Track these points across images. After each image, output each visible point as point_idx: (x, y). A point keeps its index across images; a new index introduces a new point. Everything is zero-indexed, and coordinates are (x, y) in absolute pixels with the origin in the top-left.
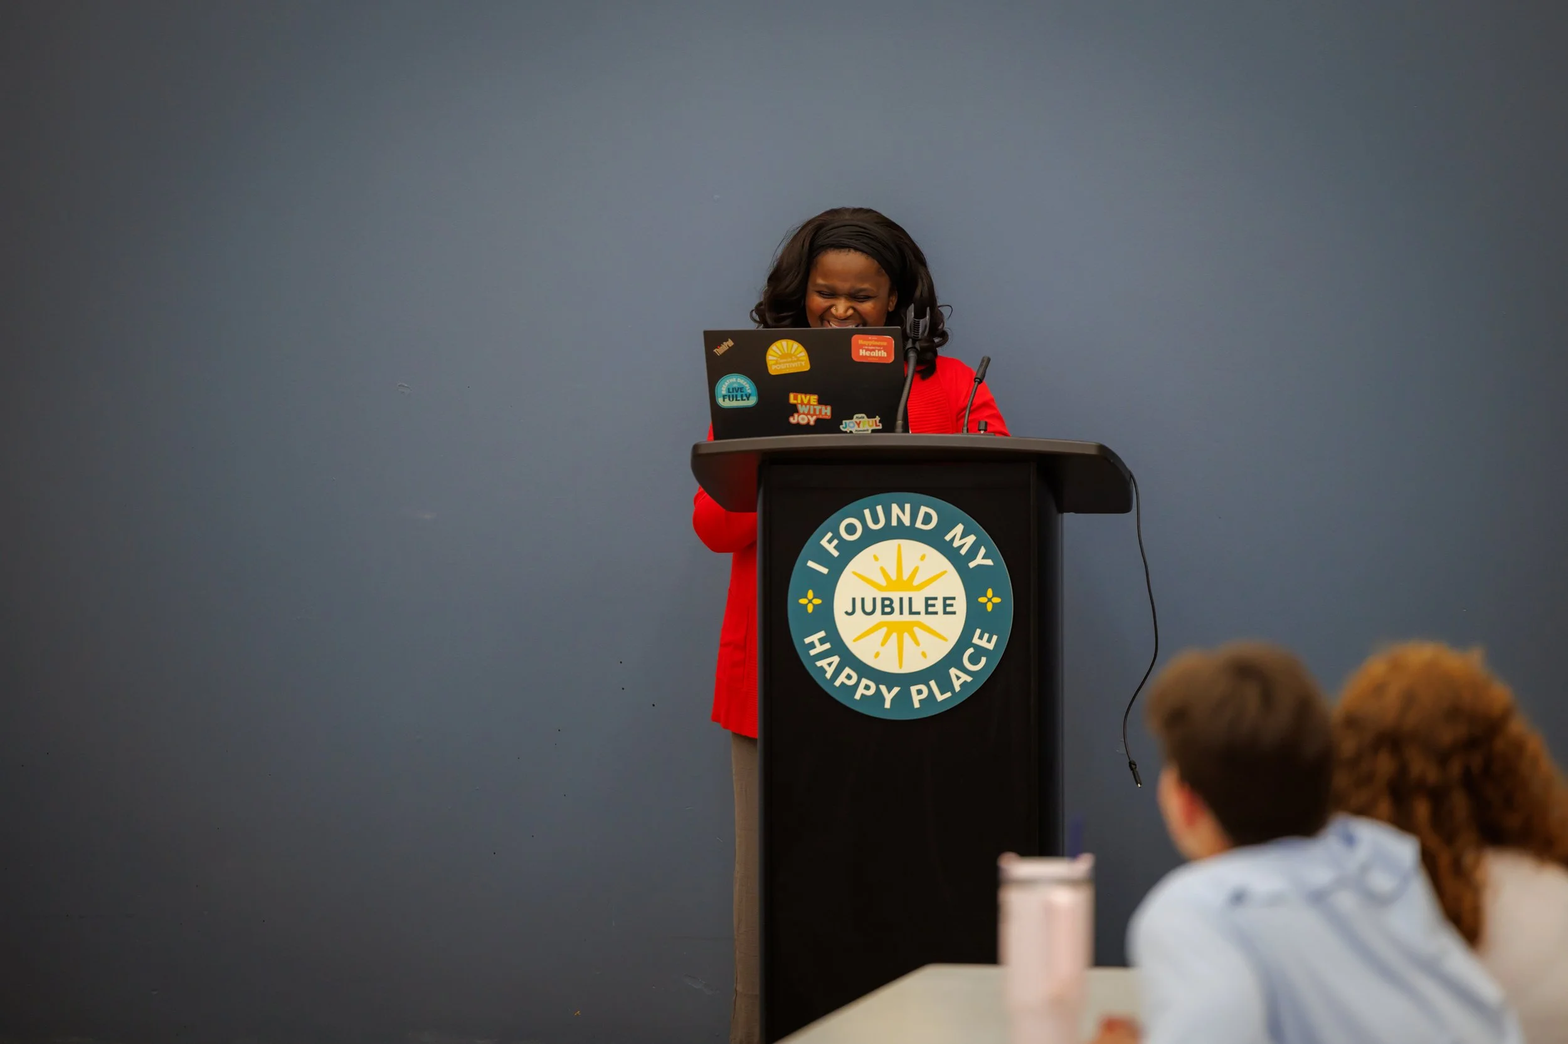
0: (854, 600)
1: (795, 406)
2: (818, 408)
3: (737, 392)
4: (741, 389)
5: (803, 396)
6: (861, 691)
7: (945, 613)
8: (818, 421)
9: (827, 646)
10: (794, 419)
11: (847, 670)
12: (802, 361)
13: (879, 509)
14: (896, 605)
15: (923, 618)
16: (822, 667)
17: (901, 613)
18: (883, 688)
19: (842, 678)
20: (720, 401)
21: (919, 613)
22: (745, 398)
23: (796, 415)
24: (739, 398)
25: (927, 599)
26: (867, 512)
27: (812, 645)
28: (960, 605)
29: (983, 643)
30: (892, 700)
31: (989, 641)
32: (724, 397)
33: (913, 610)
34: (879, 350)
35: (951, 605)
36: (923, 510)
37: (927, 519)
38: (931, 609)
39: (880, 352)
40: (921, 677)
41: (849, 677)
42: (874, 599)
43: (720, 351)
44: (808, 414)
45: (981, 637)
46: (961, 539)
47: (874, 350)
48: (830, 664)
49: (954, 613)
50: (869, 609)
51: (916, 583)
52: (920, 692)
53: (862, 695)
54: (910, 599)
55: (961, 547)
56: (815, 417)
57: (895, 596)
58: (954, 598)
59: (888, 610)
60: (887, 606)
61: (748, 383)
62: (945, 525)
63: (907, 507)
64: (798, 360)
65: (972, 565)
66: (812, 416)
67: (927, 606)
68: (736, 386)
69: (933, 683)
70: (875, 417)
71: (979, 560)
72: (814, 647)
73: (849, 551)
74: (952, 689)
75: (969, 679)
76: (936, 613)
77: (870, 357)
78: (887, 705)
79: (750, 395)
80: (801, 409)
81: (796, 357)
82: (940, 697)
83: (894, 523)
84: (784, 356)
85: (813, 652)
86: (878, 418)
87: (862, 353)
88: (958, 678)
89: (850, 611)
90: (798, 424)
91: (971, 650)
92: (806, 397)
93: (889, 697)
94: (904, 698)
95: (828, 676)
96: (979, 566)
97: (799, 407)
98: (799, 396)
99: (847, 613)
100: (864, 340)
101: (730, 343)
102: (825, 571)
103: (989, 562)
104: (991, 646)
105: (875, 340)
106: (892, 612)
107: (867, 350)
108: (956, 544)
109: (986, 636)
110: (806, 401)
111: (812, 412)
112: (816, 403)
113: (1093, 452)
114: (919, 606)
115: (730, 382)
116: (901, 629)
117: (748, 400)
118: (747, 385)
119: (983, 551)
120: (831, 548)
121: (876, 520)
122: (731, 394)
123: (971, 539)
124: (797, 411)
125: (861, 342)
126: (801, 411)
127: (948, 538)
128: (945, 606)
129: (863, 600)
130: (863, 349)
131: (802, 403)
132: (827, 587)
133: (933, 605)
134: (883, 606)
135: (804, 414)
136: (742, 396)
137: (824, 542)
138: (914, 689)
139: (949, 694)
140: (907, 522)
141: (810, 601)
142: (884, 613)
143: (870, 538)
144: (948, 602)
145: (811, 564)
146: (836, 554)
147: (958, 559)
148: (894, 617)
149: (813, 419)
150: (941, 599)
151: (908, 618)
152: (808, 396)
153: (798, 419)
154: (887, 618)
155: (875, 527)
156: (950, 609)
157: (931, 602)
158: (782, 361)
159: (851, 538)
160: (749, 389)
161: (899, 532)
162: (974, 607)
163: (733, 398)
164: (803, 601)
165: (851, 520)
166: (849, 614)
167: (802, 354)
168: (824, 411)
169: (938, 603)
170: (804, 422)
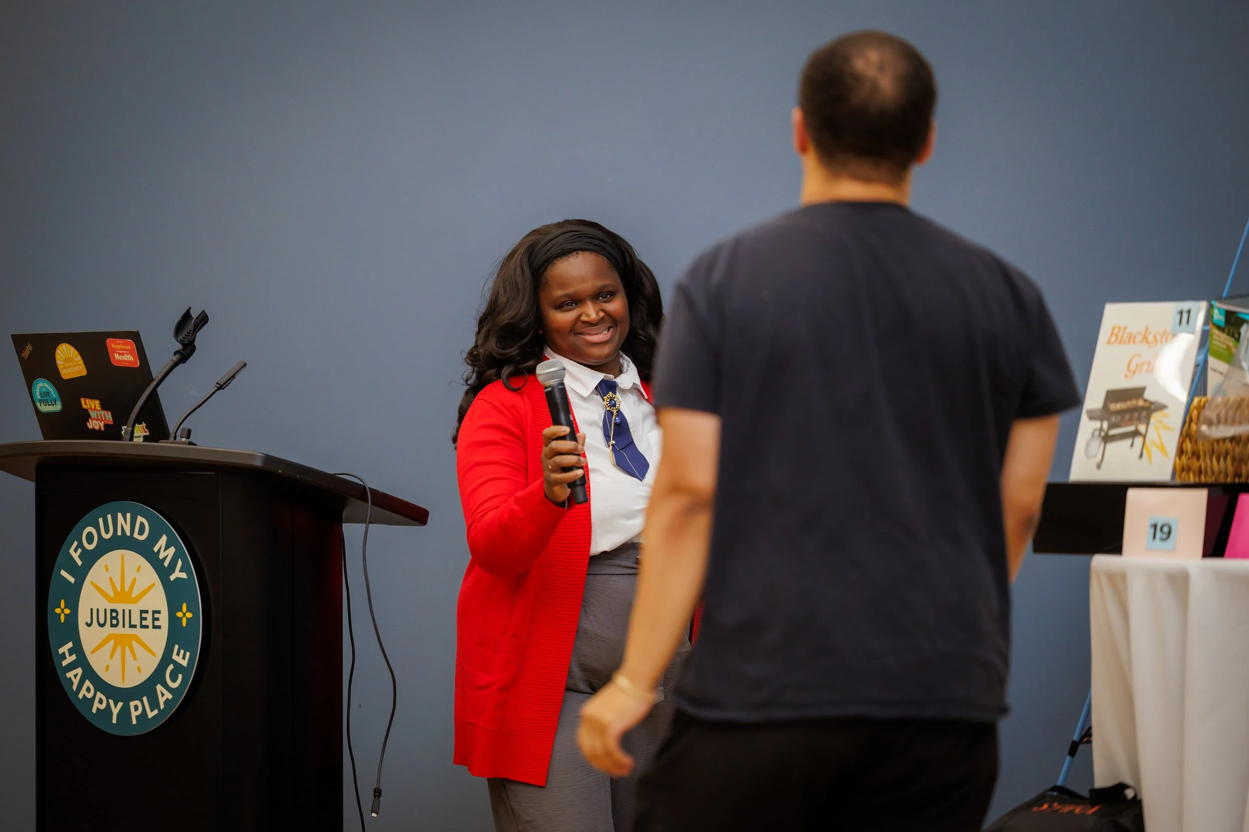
0: (92, 610)
1: (86, 410)
2: (102, 413)
3: (47, 397)
4: (47, 394)
6: (96, 705)
7: (155, 627)
8: (105, 425)
9: (74, 657)
10: (90, 424)
11: (87, 683)
12: (80, 365)
13: (109, 517)
14: (120, 617)
15: (138, 631)
16: (70, 678)
17: (124, 626)
18: (111, 702)
19: (83, 692)
20: (38, 404)
21: (135, 626)
22: (53, 403)
23: (90, 421)
24: (50, 403)
25: (142, 612)
26: (101, 520)
27: (63, 656)
28: (164, 620)
29: (179, 659)
30: (118, 715)
31: (184, 658)
32: (40, 401)
33: (132, 623)
34: (127, 354)
35: (158, 619)
36: (140, 519)
37: (141, 532)
38: (144, 623)
39: (128, 356)
40: (135, 693)
41: (88, 690)
42: (105, 610)
43: (26, 354)
44: (97, 420)
45: (178, 654)
46: (165, 550)
47: (123, 354)
48: (75, 676)
49: (159, 627)
50: (102, 621)
51: (134, 595)
52: (136, 708)
53: (98, 708)
54: (130, 611)
55: (165, 558)
56: (103, 422)
57: (119, 607)
58: (159, 612)
59: (114, 622)
60: (114, 618)
61: (51, 388)
62: (153, 538)
63: (128, 515)
64: (77, 365)
65: (172, 578)
66: (101, 421)
67: (142, 619)
68: (44, 390)
69: (145, 699)
70: (142, 424)
71: (178, 574)
72: (65, 658)
73: (90, 558)
74: (158, 707)
75: (170, 697)
76: (147, 627)
77: (123, 361)
78: (114, 721)
79: (55, 399)
80: (93, 414)
81: (75, 361)
82: (151, 715)
83: (119, 533)
84: (68, 360)
85: (64, 663)
86: (144, 425)
87: (117, 357)
88: (163, 695)
89: (89, 622)
90: (94, 430)
91: (171, 667)
93: (115, 711)
94: (125, 713)
95: (75, 687)
96: (177, 578)
97: (90, 411)
98: (89, 401)
99: (87, 624)
100: (116, 344)
101: (29, 348)
102: (72, 580)
103: (184, 575)
104: (185, 663)
105: (123, 344)
106: (116, 626)
107: (120, 354)
108: (161, 556)
109: (182, 652)
110: (93, 407)
111: (100, 418)
112: (99, 409)
113: (258, 463)
114: (136, 620)
115: (42, 386)
116: (123, 642)
117: (56, 405)
118: (52, 391)
119: (180, 563)
120: (76, 556)
121: (107, 532)
122: (43, 399)
123: (172, 550)
124: (90, 417)
125: (113, 346)
126: (93, 417)
127: (156, 549)
128: (155, 619)
129: (98, 610)
130: (116, 353)
131: (91, 408)
132: (73, 595)
133: (145, 619)
134: (112, 618)
135: (94, 419)
136: (51, 400)
137: (72, 551)
138: (132, 704)
139: (156, 712)
140: (128, 534)
141: (62, 611)
142: (112, 626)
143: (105, 547)
144: (156, 616)
145: (63, 573)
146: (80, 563)
147: (163, 573)
148: (119, 630)
149: (102, 424)
150: (150, 613)
151: (128, 631)
152: (93, 402)
153: (93, 424)
154: (114, 630)
155: (106, 536)
156: (157, 623)
157: (144, 615)
158: (67, 365)
159: (90, 547)
160: (54, 394)
161: (122, 542)
162: (174, 621)
163: (46, 402)
164: (58, 611)
165: (90, 529)
166: (89, 625)
167: (78, 358)
168: (107, 416)
169: (149, 616)
170: (97, 428)
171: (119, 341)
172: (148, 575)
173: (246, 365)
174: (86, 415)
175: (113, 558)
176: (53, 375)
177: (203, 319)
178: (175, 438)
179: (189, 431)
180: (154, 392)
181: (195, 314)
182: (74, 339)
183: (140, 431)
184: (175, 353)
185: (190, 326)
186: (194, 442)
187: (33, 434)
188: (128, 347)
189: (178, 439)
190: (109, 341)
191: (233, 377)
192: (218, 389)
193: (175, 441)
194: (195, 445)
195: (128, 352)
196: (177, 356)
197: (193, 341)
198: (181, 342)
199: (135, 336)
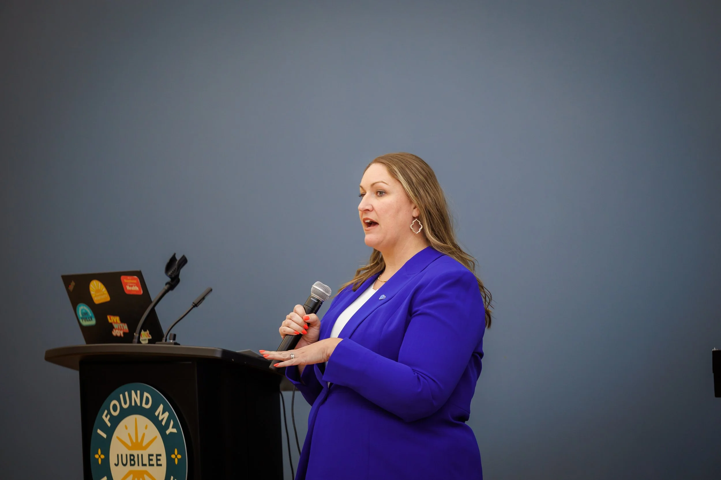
0: (118, 455)
1: (111, 323)
2: (122, 325)
4: (85, 314)
5: (113, 318)
7: (158, 465)
8: (124, 333)
10: (114, 333)
12: (106, 294)
13: (126, 393)
14: (136, 459)
15: (148, 468)
17: (138, 465)
20: (81, 321)
21: (145, 465)
22: (90, 319)
23: (114, 330)
24: (88, 319)
25: (150, 455)
26: (121, 396)
28: (163, 460)
32: (82, 318)
33: (143, 463)
34: (135, 286)
35: (160, 460)
36: (146, 394)
37: (147, 403)
38: (151, 462)
39: (135, 287)
42: (127, 455)
43: (71, 288)
44: (119, 329)
46: (163, 414)
47: (132, 286)
49: (161, 465)
50: (124, 462)
51: (144, 444)
54: (142, 455)
55: (162, 419)
57: (135, 453)
58: (160, 455)
59: (133, 462)
60: (132, 460)
61: (88, 309)
62: (155, 407)
63: (138, 392)
64: (104, 294)
65: (168, 432)
66: (121, 330)
67: (150, 460)
68: (84, 311)
70: (146, 331)
71: (171, 430)
73: (116, 421)
76: (153, 465)
77: (132, 290)
79: (92, 317)
80: (115, 326)
81: (102, 292)
83: (133, 404)
84: (98, 291)
86: (148, 332)
87: (128, 288)
89: (117, 463)
90: (117, 336)
92: (114, 318)
97: (114, 324)
98: (112, 317)
99: (115, 464)
100: (127, 279)
101: (73, 284)
102: (105, 436)
103: (175, 431)
105: (132, 279)
106: (134, 465)
107: (130, 286)
108: (160, 418)
110: (115, 321)
112: (119, 322)
113: (219, 355)
114: (146, 461)
115: (82, 308)
116: (139, 476)
117: (92, 320)
118: (89, 311)
119: (172, 423)
120: (106, 420)
121: (125, 403)
122: (84, 316)
123: (167, 414)
124: (114, 328)
125: (125, 281)
127: (156, 414)
128: (158, 460)
129: (122, 455)
130: (128, 285)
132: (106, 446)
133: (152, 460)
134: (131, 460)
135: (117, 329)
136: (89, 317)
137: (104, 417)
140: (139, 404)
141: (99, 456)
142: (131, 465)
143: (125, 413)
144: (159, 458)
145: (99, 431)
146: (109, 424)
147: (162, 429)
148: (136, 468)
149: (122, 333)
150: (155, 456)
151: (141, 468)
152: (115, 318)
153: (116, 333)
154: (132, 468)
155: (125, 406)
156: (159, 463)
157: (151, 458)
158: (98, 294)
159: (115, 414)
160: (90, 313)
161: (135, 410)
162: (170, 461)
163: (85, 319)
164: (97, 456)
165: (115, 402)
166: (116, 465)
167: (104, 290)
168: (124, 327)
169: (154, 458)
170: (119, 335)
171: (129, 277)
172: (153, 431)
173: (211, 290)
174: (111, 327)
175: (130, 421)
176: (89, 301)
177: (184, 261)
178: (166, 340)
179: (175, 335)
180: (153, 310)
181: (178, 257)
182: (101, 277)
183: (145, 337)
184: (166, 284)
185: (175, 266)
186: (178, 342)
187: (79, 341)
188: (135, 281)
189: (168, 341)
190: (122, 278)
191: (203, 298)
192: (194, 307)
193: (166, 342)
194: (179, 344)
195: (135, 285)
196: (168, 286)
197: (178, 275)
198: (170, 276)
199: (139, 274)
